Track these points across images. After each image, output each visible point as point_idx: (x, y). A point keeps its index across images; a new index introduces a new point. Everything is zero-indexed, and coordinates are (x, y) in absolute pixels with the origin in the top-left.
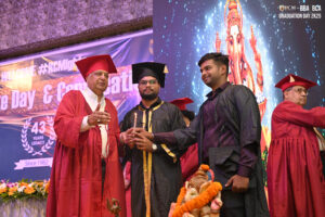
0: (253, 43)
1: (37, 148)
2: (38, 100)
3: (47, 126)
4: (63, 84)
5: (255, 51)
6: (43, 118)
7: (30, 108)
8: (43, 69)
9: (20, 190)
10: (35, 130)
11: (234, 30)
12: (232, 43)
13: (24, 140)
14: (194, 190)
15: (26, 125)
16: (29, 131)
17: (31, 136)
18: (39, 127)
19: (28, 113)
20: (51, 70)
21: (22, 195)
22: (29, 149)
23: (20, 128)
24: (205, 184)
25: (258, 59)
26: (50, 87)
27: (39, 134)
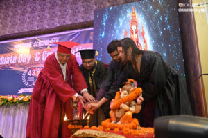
0: (143, 34)
1: (30, 83)
2: (32, 59)
3: (36, 72)
4: (46, 52)
5: (144, 38)
6: (34, 68)
7: (28, 62)
8: (36, 44)
9: (20, 99)
10: (29, 74)
11: (134, 27)
12: (132, 33)
13: (24, 79)
14: (126, 92)
15: (25, 71)
16: (26, 74)
17: (27, 77)
18: (32, 72)
19: (26, 66)
20: (40, 45)
21: (21, 102)
22: (26, 83)
23: (22, 72)
24: (133, 88)
25: (145, 42)
26: (39, 53)
27: (32, 76)
